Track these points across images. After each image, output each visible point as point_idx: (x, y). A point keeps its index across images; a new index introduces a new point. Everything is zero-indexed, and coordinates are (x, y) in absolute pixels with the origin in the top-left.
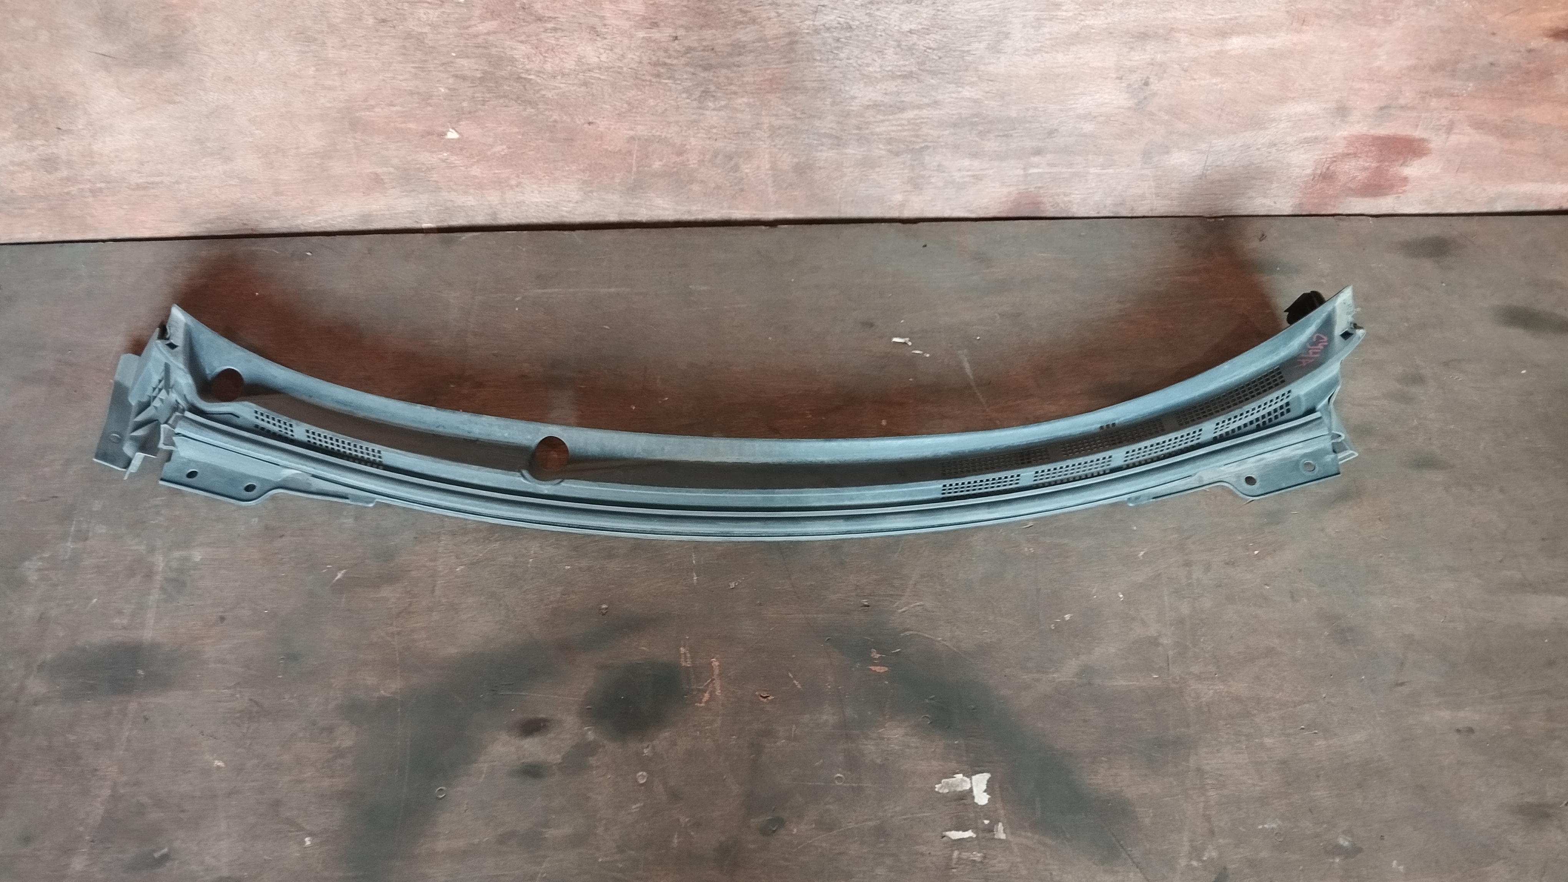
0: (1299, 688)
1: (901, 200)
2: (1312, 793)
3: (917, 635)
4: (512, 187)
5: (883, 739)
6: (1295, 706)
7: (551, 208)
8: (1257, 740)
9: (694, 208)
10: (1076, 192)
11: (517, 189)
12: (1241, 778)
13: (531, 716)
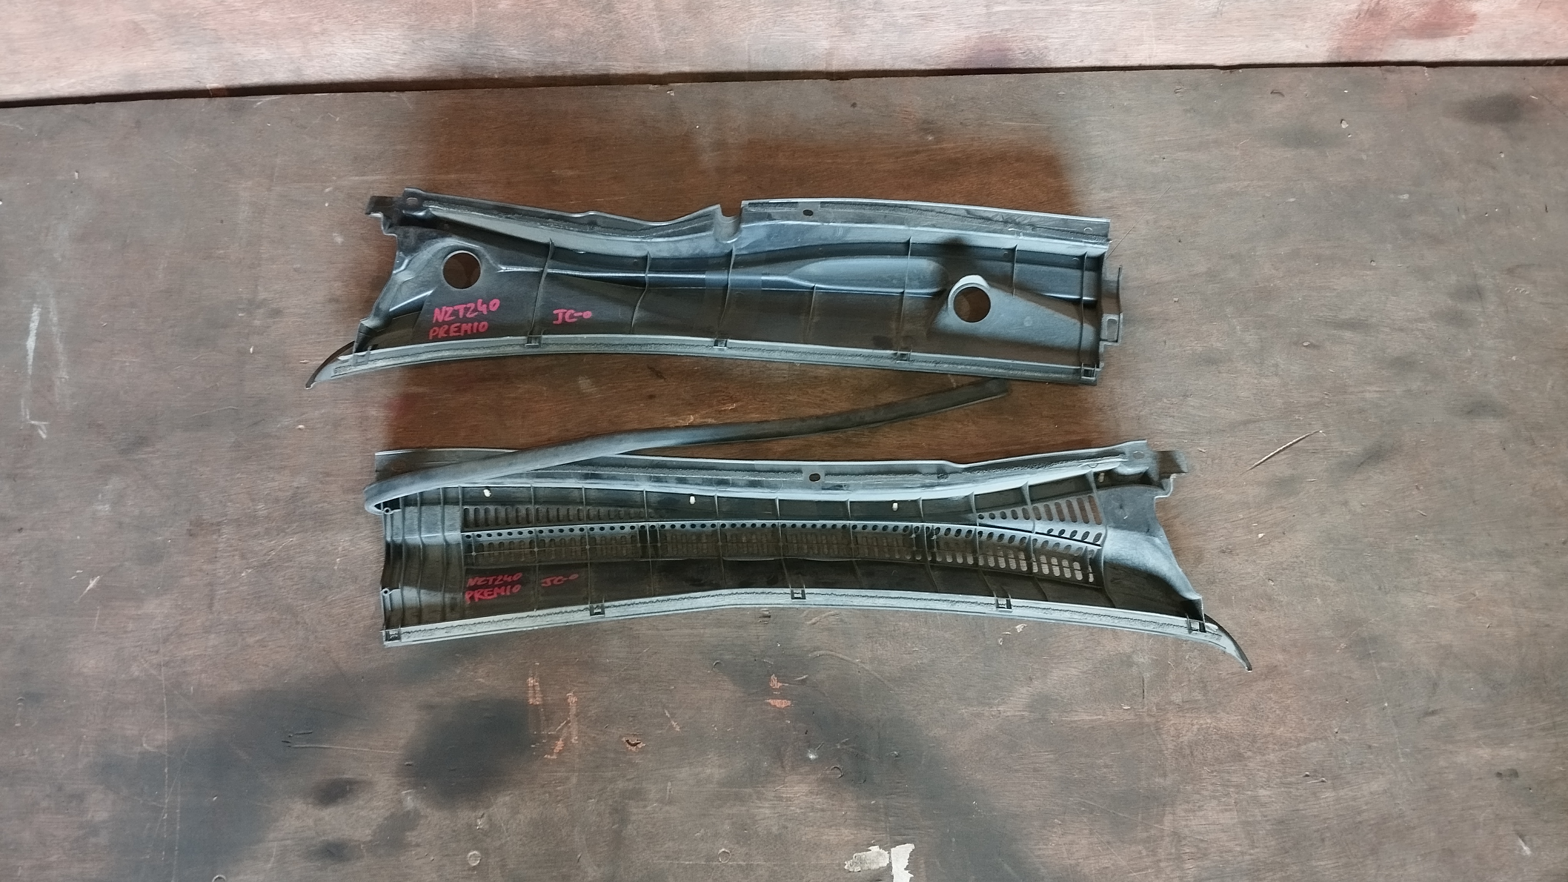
0: (1305, 721)
1: (828, 47)
2: (1314, 863)
3: (829, 655)
4: (315, 35)
5: (780, 799)
6: (1299, 745)
7: (371, 62)
8: (1249, 793)
9: (559, 59)
10: (1055, 35)
11: (322, 38)
12: (1227, 844)
13: (336, 777)
